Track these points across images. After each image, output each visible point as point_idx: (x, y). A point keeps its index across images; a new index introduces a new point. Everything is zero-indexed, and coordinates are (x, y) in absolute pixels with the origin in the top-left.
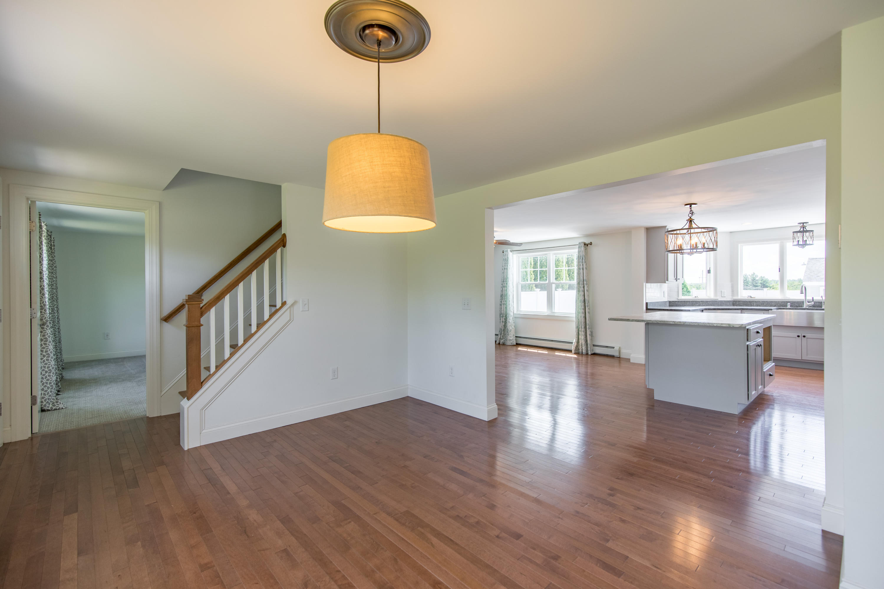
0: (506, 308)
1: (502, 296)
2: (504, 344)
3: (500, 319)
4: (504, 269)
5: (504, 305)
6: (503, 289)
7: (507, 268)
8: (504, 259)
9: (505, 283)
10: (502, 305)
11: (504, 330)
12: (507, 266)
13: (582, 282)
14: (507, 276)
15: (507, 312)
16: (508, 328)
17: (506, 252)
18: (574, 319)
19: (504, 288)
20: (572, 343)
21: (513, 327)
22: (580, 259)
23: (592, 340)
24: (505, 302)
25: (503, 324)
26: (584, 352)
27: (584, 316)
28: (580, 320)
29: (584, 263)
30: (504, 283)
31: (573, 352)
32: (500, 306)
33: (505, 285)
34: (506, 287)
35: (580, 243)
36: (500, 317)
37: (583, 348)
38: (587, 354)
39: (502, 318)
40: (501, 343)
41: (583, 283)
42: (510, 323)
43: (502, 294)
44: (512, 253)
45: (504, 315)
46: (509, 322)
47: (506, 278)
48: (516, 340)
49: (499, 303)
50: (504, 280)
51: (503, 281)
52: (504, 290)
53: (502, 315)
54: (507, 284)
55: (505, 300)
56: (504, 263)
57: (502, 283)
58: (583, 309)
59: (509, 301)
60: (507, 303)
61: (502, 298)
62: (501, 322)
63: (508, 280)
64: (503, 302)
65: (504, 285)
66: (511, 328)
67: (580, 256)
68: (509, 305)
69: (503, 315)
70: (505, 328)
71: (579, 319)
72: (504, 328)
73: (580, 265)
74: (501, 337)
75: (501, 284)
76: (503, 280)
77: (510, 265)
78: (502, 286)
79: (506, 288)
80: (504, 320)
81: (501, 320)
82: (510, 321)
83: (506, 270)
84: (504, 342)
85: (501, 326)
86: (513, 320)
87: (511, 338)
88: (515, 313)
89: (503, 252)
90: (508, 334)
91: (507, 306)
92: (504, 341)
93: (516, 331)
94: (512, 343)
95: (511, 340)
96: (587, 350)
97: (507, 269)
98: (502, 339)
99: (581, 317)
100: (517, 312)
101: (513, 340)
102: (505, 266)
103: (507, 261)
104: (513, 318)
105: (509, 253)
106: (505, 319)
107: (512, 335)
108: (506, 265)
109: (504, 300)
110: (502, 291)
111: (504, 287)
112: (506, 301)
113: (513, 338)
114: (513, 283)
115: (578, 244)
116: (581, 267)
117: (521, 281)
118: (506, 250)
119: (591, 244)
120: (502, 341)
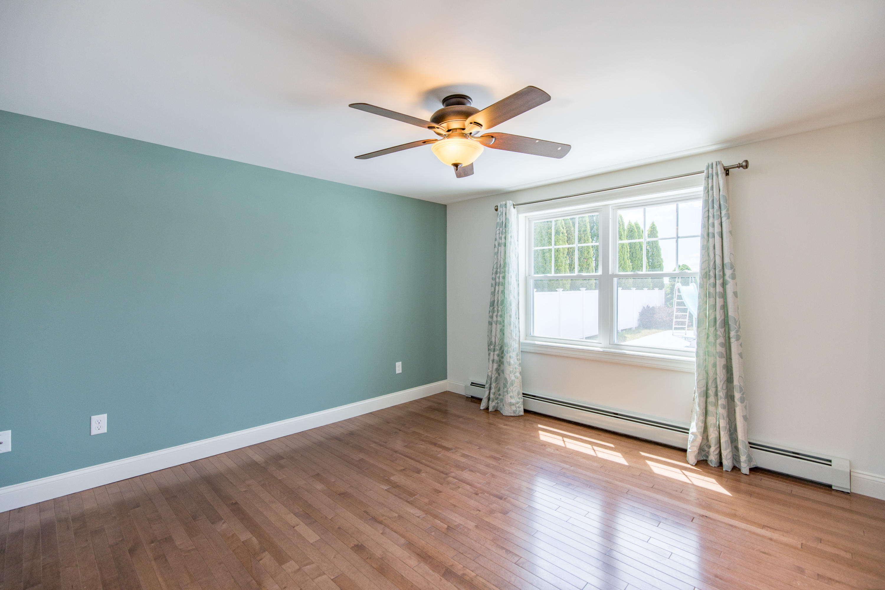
0: (502, 331)
1: (492, 304)
2: (497, 412)
3: (489, 354)
4: (499, 245)
5: (498, 325)
6: (495, 290)
7: (505, 244)
8: (497, 223)
9: (501, 275)
10: (494, 325)
11: (497, 379)
12: (505, 238)
13: (720, 271)
14: (505, 260)
15: (505, 341)
16: (507, 377)
17: (504, 208)
18: (694, 368)
19: (497, 287)
20: (685, 431)
21: (518, 374)
22: (713, 207)
23: (748, 430)
24: (499, 319)
25: (495, 366)
26: (727, 463)
27: (724, 365)
28: (711, 374)
29: (724, 219)
30: (498, 275)
31: (692, 455)
32: (490, 326)
33: (501, 280)
34: (503, 284)
35: (710, 166)
36: (489, 350)
37: (724, 453)
38: (736, 469)
39: (492, 353)
40: (491, 409)
41: (721, 273)
42: (511, 366)
43: (494, 301)
44: (516, 209)
45: (497, 348)
46: (509, 364)
47: (502, 266)
48: (524, 403)
49: (488, 319)
50: (499, 270)
51: (496, 273)
52: (498, 291)
53: (492, 347)
54: (504, 278)
55: (500, 313)
56: (498, 232)
57: (494, 276)
58: (723, 345)
59: (510, 316)
60: (506, 322)
61: (494, 308)
62: (491, 362)
63: (507, 269)
64: (495, 319)
65: (497, 280)
66: (513, 378)
67: (710, 201)
68: (510, 325)
69: (494, 346)
70: (499, 374)
71: (707, 373)
72: (497, 375)
73: (713, 224)
74: (492, 396)
75: (492, 278)
76: (495, 270)
77: (511, 237)
78: (493, 282)
79: (501, 288)
80: (496, 358)
81: (491, 358)
82: (512, 362)
83: (503, 246)
84: (496, 405)
85: (491, 369)
86: (518, 360)
87: (513, 401)
88: (521, 341)
89: (496, 210)
90: (506, 389)
91: (504, 326)
92: (498, 403)
93: (524, 382)
94: (514, 412)
95: (513, 405)
96: (736, 457)
97: (505, 246)
98: (493, 401)
99: (715, 365)
100: (526, 339)
101: (517, 405)
102: (501, 238)
103: (505, 227)
104: (517, 355)
105: (509, 210)
106: (498, 355)
107: (515, 394)
108: (503, 236)
109: (498, 312)
110: (493, 293)
111: (497, 284)
112: (501, 316)
113: (518, 400)
114: (518, 275)
115: (704, 168)
116: (717, 229)
117: (535, 274)
118: (504, 203)
119: (745, 165)
120: (494, 404)
